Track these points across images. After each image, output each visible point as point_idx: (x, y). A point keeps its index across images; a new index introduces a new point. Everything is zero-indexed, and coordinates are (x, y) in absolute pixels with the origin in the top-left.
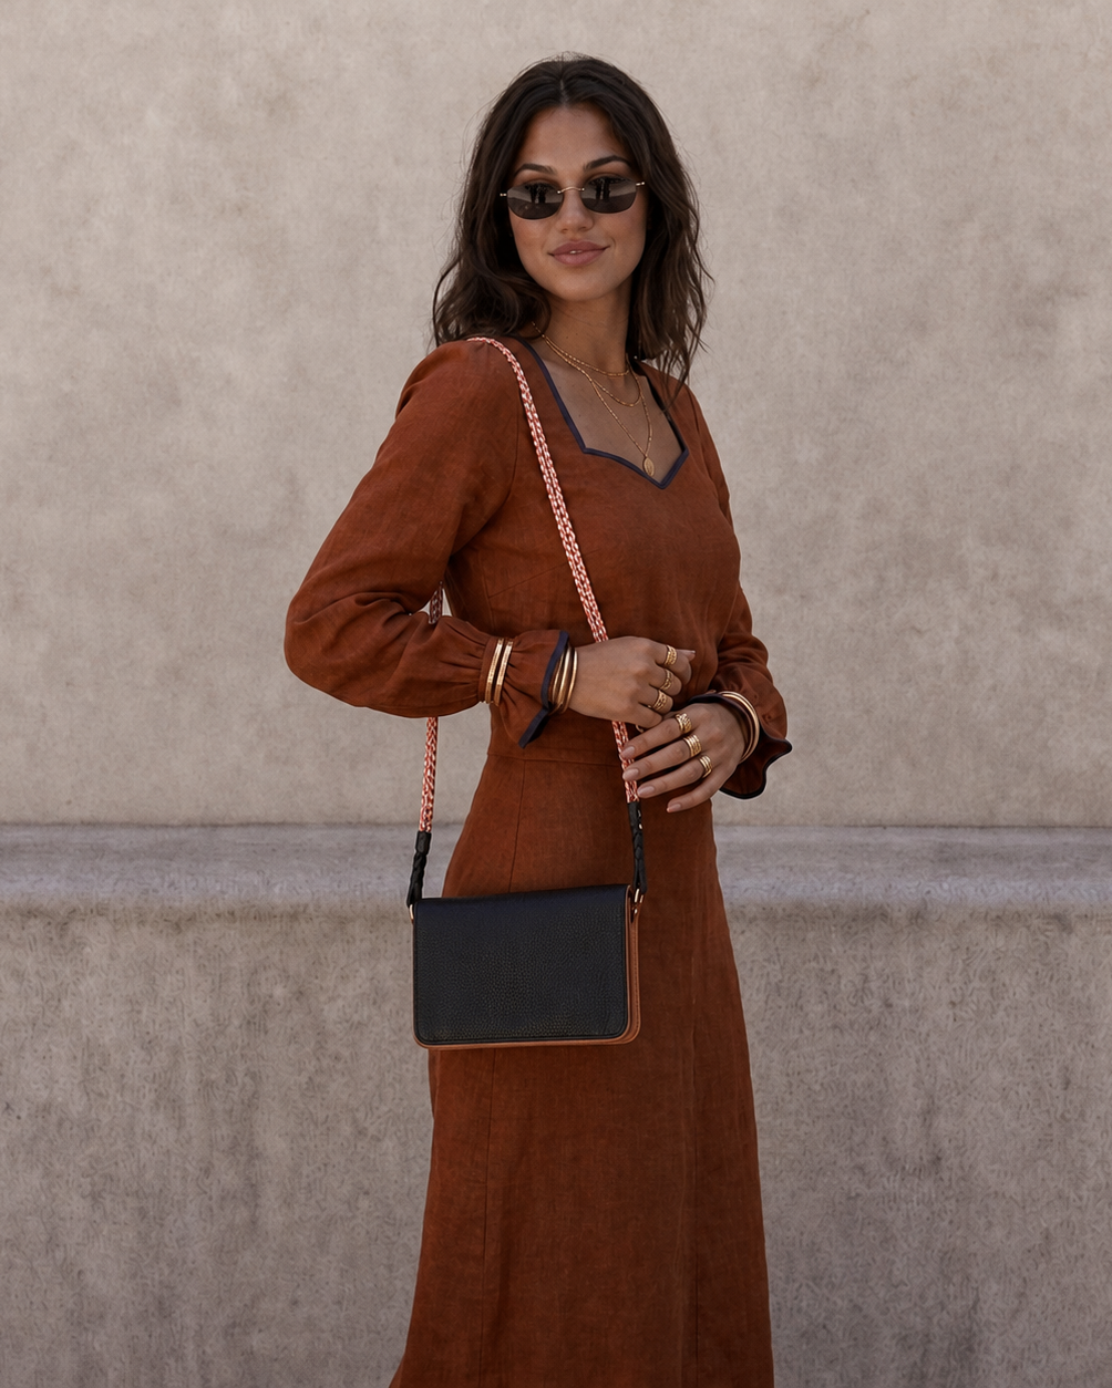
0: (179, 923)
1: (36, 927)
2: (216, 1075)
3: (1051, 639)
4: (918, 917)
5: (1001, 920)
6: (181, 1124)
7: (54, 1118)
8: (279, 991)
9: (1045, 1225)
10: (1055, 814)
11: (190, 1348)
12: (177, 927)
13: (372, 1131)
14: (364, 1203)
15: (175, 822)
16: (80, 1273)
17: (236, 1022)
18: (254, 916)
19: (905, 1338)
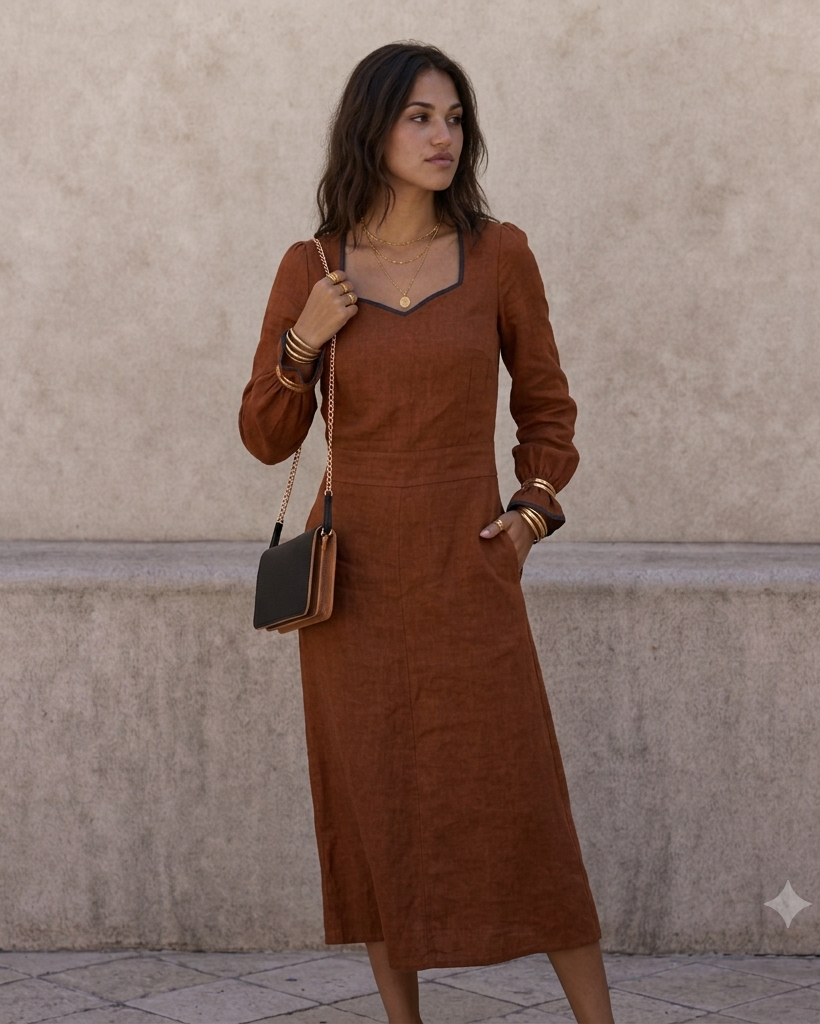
0: (153, 597)
1: (61, 599)
2: (179, 694)
3: (723, 419)
4: (631, 593)
5: (684, 594)
6: (155, 726)
7: (74, 721)
8: (218, 641)
9: (714, 790)
10: (725, 535)
11: (161, 868)
12: (153, 598)
13: (279, 730)
14: (273, 776)
15: (147, 539)
16: (91, 820)
17: (190, 660)
18: (203, 592)
19: (623, 864)
